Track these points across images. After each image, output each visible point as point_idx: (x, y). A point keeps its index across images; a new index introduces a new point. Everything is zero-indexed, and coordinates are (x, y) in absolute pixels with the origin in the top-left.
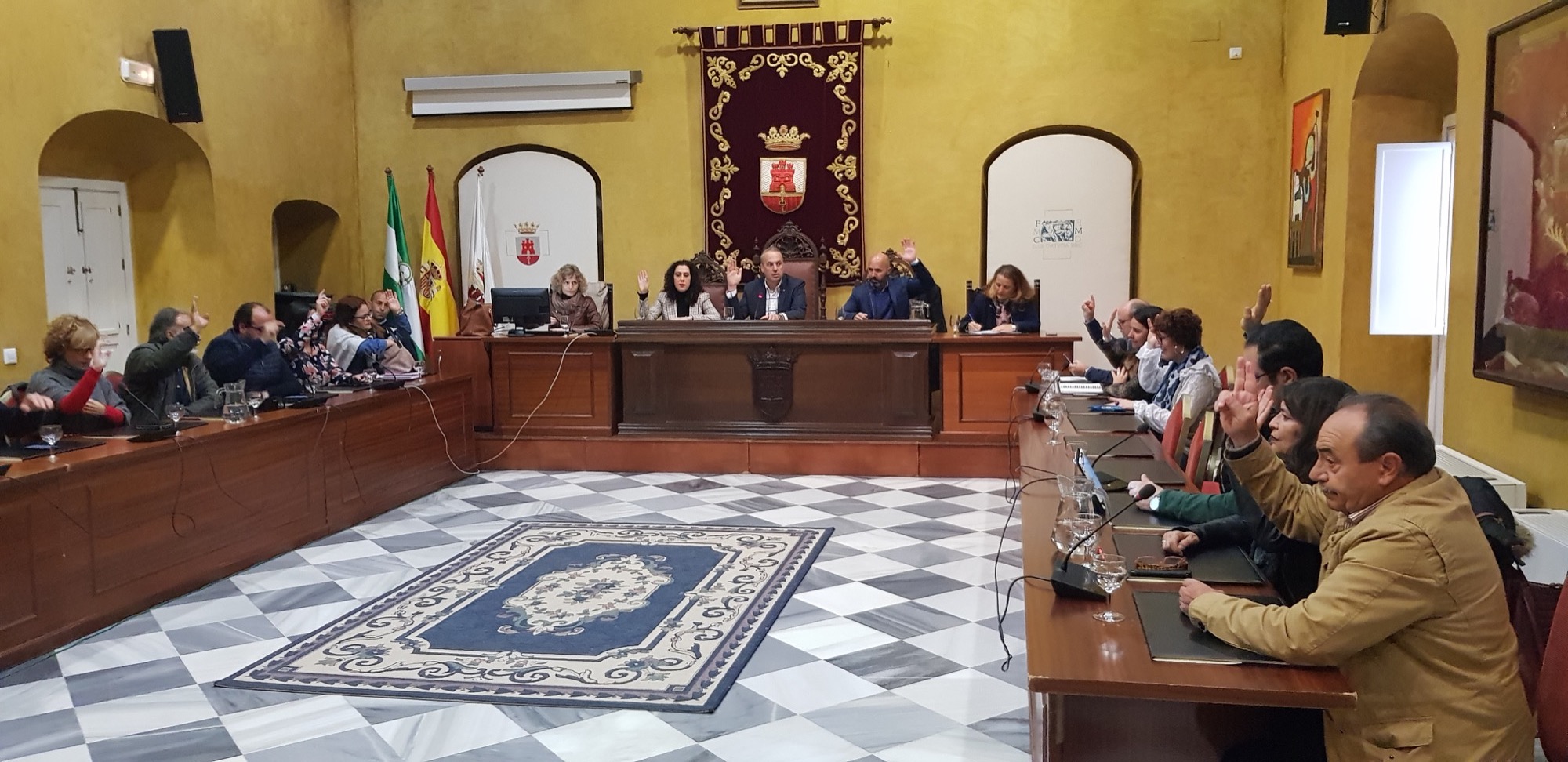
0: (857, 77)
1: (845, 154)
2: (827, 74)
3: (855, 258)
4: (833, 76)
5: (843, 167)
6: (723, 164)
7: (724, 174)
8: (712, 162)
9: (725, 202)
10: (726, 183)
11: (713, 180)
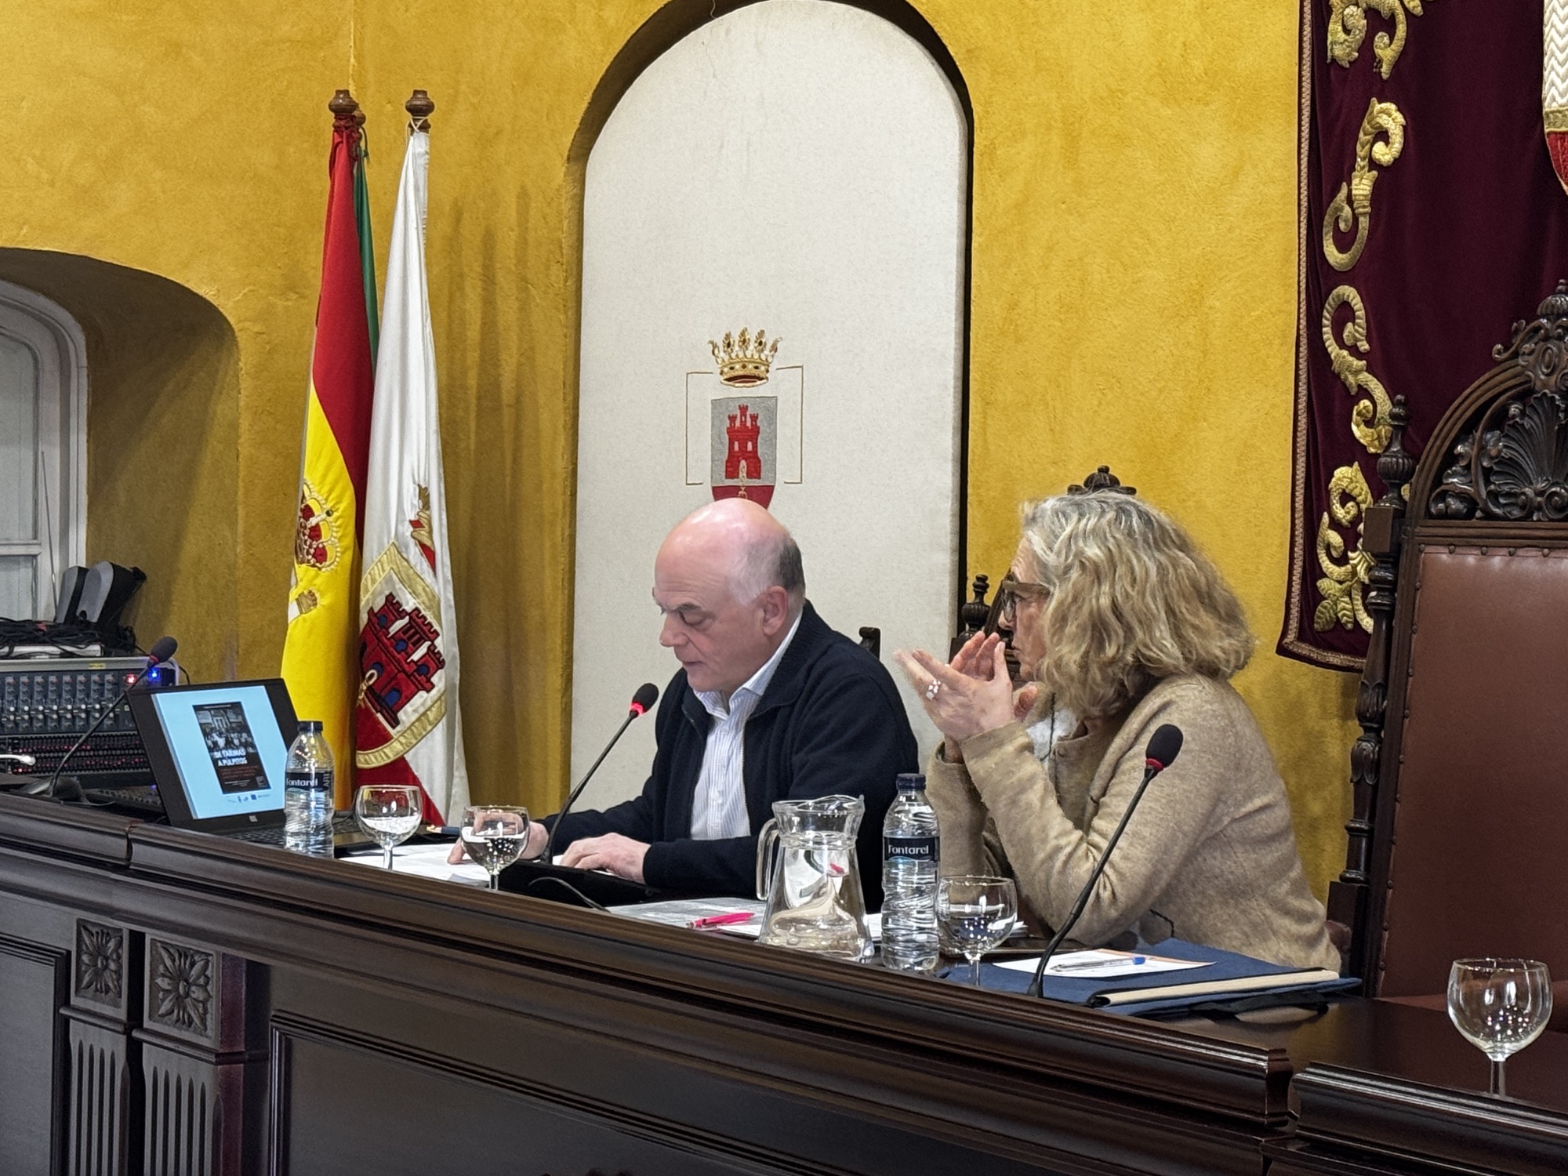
7: (1375, 19)
9: (1377, 186)
10: (1385, 70)
11: (1334, 60)
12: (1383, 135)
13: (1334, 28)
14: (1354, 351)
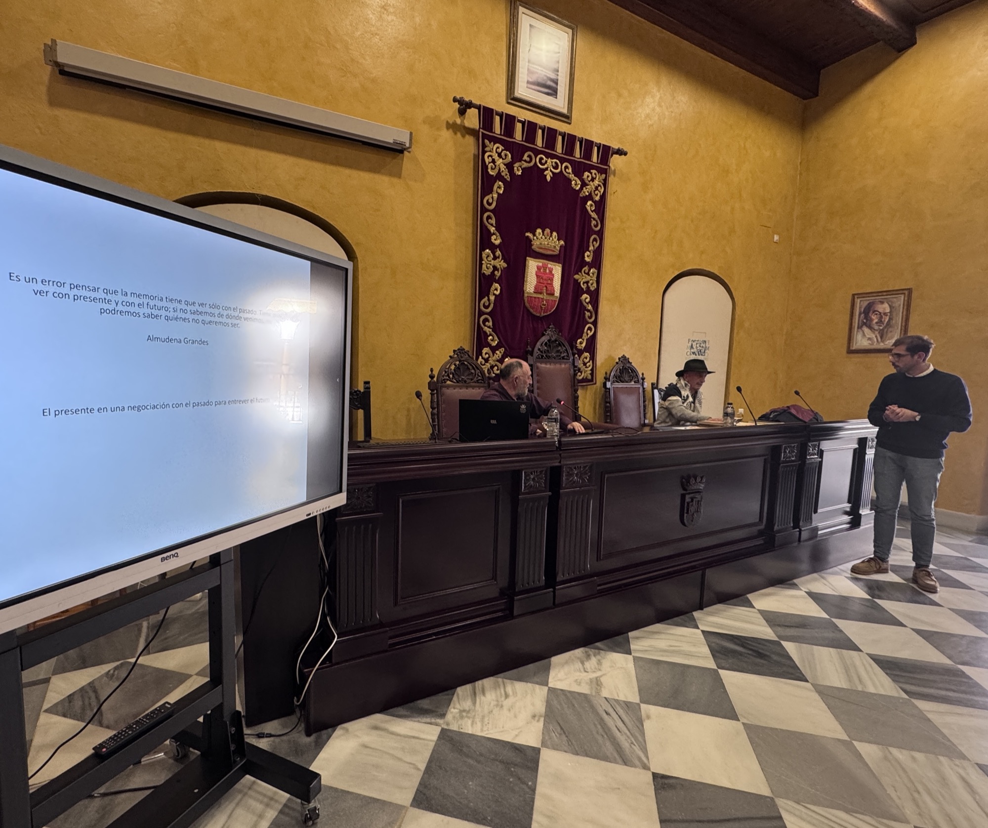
0: (603, 197)
1: (591, 265)
2: (581, 188)
3: (589, 362)
4: (586, 192)
5: (588, 278)
6: (495, 258)
7: (495, 268)
8: (484, 256)
9: (495, 298)
10: (497, 278)
11: (484, 273)
12: (496, 289)
13: (484, 266)
14: (489, 327)
